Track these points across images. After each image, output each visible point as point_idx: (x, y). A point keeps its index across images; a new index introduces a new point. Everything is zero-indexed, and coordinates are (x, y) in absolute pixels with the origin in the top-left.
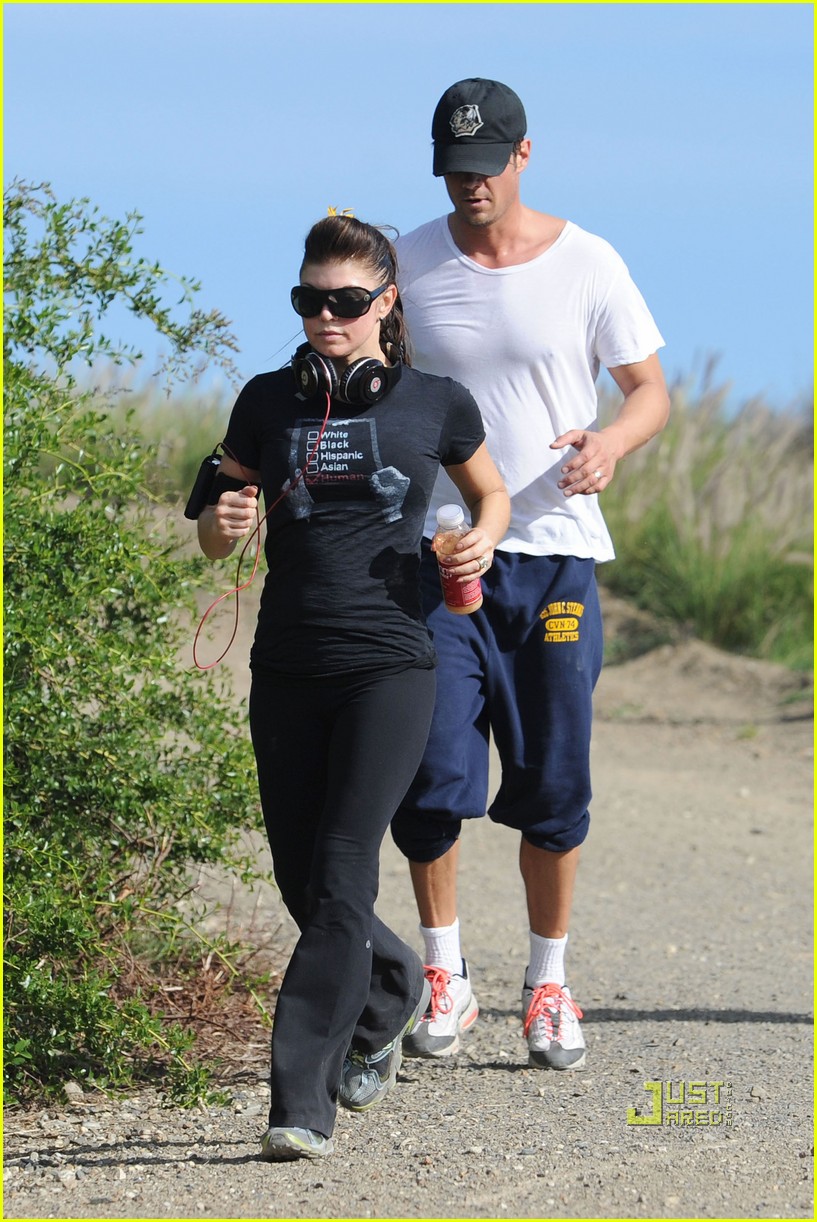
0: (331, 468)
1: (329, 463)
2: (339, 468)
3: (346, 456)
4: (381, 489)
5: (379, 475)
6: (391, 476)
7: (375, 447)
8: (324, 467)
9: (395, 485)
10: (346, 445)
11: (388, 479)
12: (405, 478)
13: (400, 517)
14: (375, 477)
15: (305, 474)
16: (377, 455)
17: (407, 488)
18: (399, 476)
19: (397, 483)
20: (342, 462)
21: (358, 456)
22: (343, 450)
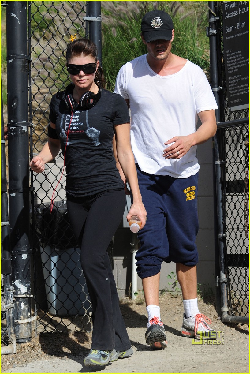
0: (73, 129)
1: (73, 127)
2: (76, 128)
3: (78, 124)
4: (90, 135)
5: (89, 131)
6: (93, 131)
7: (87, 121)
8: (71, 128)
9: (94, 134)
10: (78, 120)
11: (91, 132)
12: (98, 131)
13: (100, 144)
14: (87, 132)
15: (65, 131)
16: (88, 124)
17: (99, 134)
18: (96, 130)
19: (95, 133)
20: (77, 126)
21: (82, 124)
22: (77, 122)
